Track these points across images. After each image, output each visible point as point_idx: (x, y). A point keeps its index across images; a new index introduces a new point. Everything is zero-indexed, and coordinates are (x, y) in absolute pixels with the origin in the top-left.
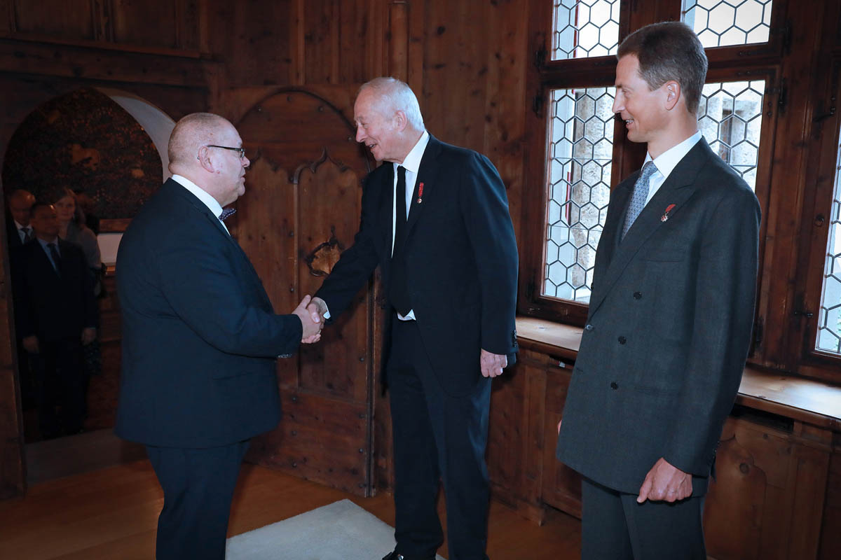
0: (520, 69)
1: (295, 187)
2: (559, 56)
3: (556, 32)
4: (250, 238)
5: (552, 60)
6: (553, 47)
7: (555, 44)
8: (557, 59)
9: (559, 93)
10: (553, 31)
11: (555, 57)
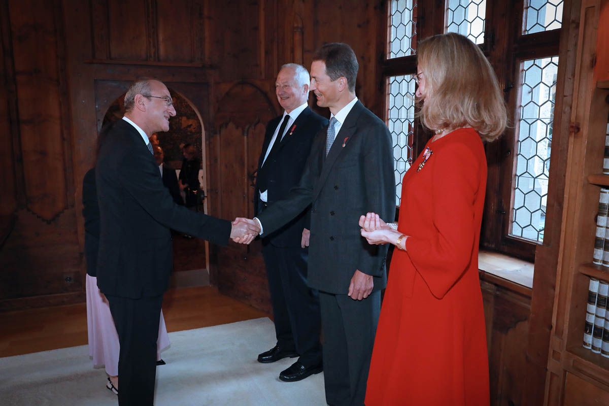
0: (372, 66)
1: (245, 137)
2: (392, 56)
3: (390, 42)
4: (226, 166)
5: (388, 59)
6: (388, 51)
7: (390, 50)
8: (392, 58)
9: (392, 79)
10: (388, 41)
11: (390, 56)
